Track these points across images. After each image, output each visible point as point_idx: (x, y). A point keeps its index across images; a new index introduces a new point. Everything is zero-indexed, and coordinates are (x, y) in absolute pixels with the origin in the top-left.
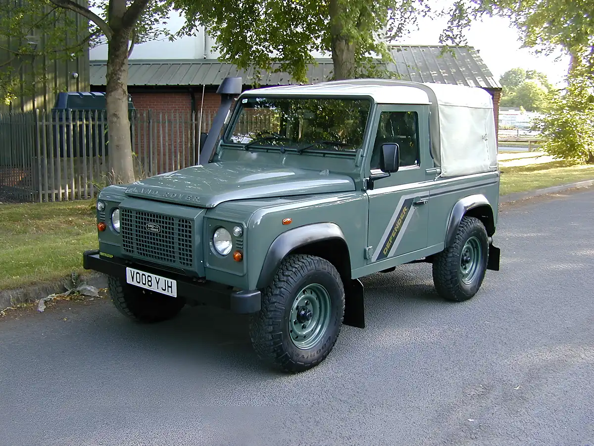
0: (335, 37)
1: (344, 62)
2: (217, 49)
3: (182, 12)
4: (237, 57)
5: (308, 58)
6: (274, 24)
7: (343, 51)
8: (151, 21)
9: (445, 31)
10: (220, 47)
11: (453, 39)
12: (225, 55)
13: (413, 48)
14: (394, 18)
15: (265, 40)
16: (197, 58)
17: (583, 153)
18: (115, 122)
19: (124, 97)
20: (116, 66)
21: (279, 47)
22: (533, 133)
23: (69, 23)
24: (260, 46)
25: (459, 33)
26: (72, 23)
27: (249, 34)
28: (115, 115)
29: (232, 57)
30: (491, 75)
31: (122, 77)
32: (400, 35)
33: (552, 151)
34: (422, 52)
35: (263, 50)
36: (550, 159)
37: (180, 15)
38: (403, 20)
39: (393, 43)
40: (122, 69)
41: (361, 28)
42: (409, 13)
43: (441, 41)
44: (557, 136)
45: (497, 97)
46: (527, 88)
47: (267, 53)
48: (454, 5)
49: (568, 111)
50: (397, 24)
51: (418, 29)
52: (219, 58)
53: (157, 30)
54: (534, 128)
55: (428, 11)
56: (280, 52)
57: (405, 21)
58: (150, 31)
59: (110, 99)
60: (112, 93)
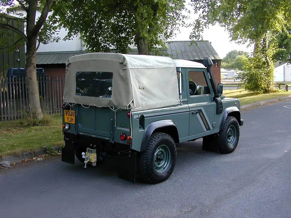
0: (138, 38)
1: (143, 50)
2: (85, 46)
3: (67, 29)
4: (94, 49)
5: (128, 48)
6: (112, 33)
7: (142, 44)
8: (51, 33)
9: (192, 34)
10: (86, 45)
11: (196, 37)
12: (89, 48)
13: (180, 42)
14: (168, 28)
15: (108, 41)
16: (78, 50)
17: (262, 88)
18: (30, 82)
19: (34, 69)
20: (30, 55)
21: (114, 44)
22: (238, 80)
23: (9, 35)
24: (105, 44)
25: (198, 34)
26: (11, 35)
27: (100, 38)
28: (30, 78)
29: (92, 49)
30: (217, 54)
31: (33, 60)
32: (171, 36)
33: (247, 88)
34: (184, 44)
35: (106, 46)
36: (247, 92)
37: (66, 30)
38: (172, 29)
39: (169, 40)
40: (33, 56)
41: (150, 33)
42: (175, 26)
43: (190, 38)
44: (250, 81)
45: (220, 64)
46: (239, 59)
47: (109, 47)
48: (196, 21)
49: (253, 69)
50: (169, 31)
51: (180, 33)
52: (86, 50)
53: (55, 38)
54: (238, 78)
55: (184, 24)
56: (115, 46)
57: (173, 29)
58: (51, 38)
59: (27, 71)
60: (29, 68)
